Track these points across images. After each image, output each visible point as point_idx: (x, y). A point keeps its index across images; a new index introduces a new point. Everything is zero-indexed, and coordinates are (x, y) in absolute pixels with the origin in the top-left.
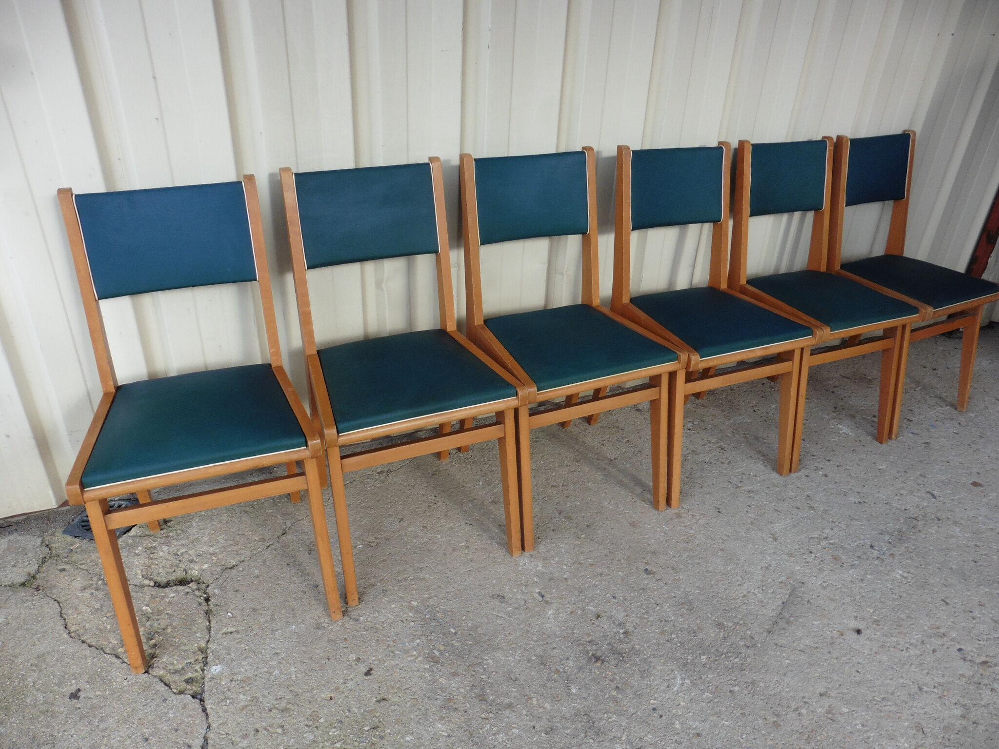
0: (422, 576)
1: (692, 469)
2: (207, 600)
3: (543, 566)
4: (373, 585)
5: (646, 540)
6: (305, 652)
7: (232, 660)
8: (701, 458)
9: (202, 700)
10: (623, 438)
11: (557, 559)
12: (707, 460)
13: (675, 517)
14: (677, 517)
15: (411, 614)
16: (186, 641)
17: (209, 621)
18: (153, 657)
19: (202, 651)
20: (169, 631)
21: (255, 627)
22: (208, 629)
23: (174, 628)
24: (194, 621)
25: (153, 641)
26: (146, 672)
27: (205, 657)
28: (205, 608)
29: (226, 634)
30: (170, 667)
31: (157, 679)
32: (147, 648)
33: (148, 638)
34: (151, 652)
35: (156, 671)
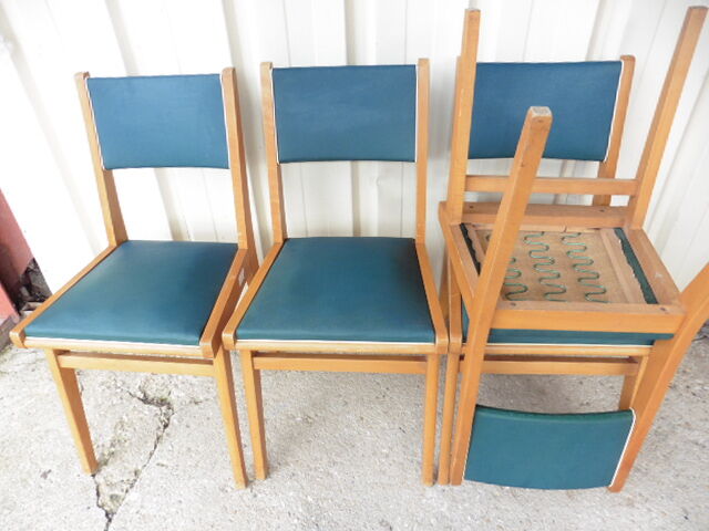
0: (332, 471)
1: (676, 447)
2: (166, 426)
3: (448, 509)
4: (287, 464)
5: (576, 521)
6: (200, 510)
7: (149, 493)
8: (695, 435)
9: (110, 520)
10: (608, 382)
11: (466, 505)
12: (701, 441)
13: (624, 503)
14: (628, 505)
15: (301, 510)
16: (130, 459)
17: (156, 447)
18: (106, 464)
19: (136, 473)
20: (127, 444)
21: (180, 468)
22: (151, 454)
23: (131, 444)
24: (146, 442)
25: (113, 449)
26: (93, 476)
27: (135, 480)
28: (160, 434)
29: (158, 464)
30: (109, 478)
31: (95, 486)
32: (106, 453)
33: (112, 445)
34: (107, 457)
35: (99, 478)
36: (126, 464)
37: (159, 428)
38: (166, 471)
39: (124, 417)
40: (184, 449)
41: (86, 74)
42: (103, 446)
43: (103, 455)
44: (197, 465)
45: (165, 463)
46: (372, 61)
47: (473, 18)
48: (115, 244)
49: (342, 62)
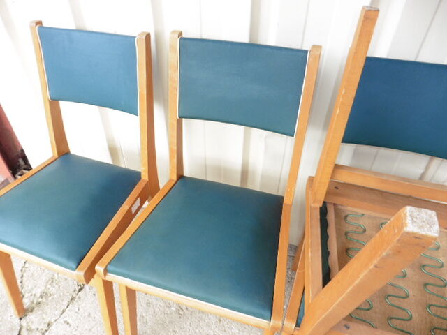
2: (80, 290)
16: (49, 312)
17: (68, 306)
18: (32, 311)
19: (49, 325)
20: (50, 298)
21: (79, 329)
22: (64, 311)
23: (53, 298)
24: (63, 301)
25: (40, 300)
26: (21, 319)
27: (46, 331)
28: (74, 295)
29: (65, 322)
30: (30, 324)
31: (19, 328)
32: (35, 302)
33: (41, 297)
34: (34, 305)
35: (24, 322)
36: (44, 316)
37: (75, 290)
38: (68, 329)
39: (56, 275)
40: (86, 314)
41: (39, 23)
42: (35, 295)
43: (33, 303)
44: (90, 330)
45: (70, 321)
46: (272, 42)
47: (369, 18)
48: (56, 156)
49: (245, 39)
